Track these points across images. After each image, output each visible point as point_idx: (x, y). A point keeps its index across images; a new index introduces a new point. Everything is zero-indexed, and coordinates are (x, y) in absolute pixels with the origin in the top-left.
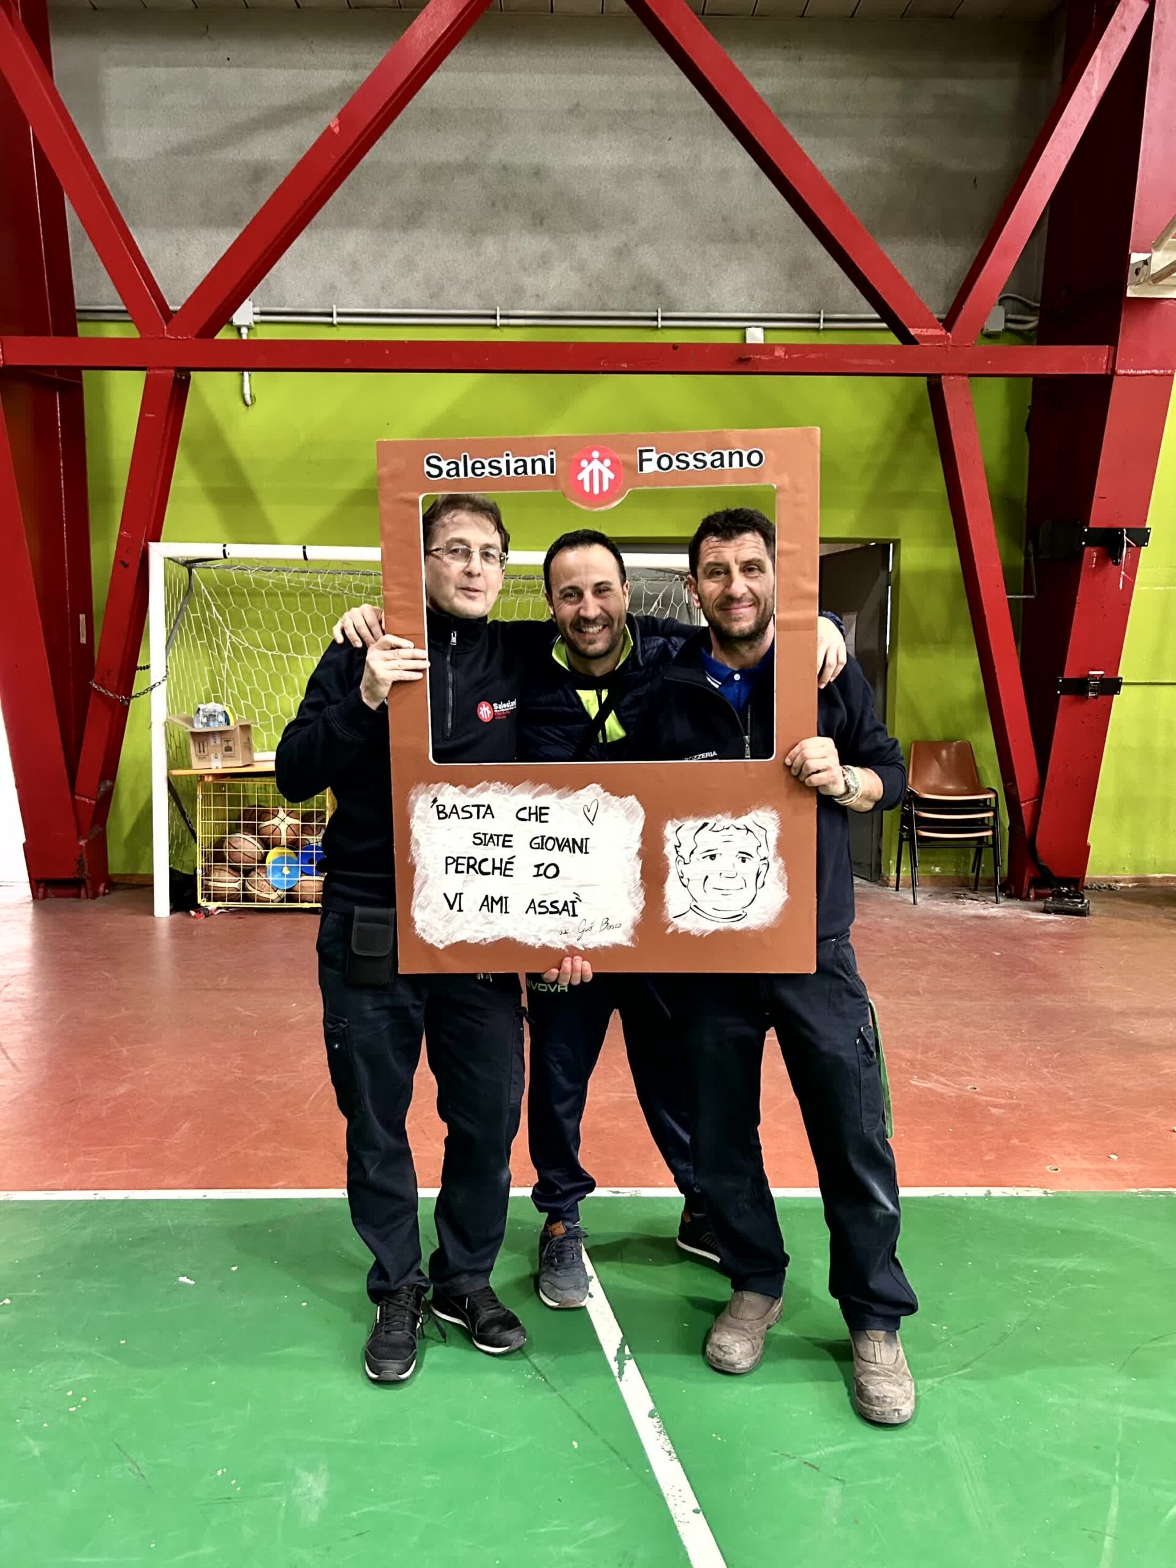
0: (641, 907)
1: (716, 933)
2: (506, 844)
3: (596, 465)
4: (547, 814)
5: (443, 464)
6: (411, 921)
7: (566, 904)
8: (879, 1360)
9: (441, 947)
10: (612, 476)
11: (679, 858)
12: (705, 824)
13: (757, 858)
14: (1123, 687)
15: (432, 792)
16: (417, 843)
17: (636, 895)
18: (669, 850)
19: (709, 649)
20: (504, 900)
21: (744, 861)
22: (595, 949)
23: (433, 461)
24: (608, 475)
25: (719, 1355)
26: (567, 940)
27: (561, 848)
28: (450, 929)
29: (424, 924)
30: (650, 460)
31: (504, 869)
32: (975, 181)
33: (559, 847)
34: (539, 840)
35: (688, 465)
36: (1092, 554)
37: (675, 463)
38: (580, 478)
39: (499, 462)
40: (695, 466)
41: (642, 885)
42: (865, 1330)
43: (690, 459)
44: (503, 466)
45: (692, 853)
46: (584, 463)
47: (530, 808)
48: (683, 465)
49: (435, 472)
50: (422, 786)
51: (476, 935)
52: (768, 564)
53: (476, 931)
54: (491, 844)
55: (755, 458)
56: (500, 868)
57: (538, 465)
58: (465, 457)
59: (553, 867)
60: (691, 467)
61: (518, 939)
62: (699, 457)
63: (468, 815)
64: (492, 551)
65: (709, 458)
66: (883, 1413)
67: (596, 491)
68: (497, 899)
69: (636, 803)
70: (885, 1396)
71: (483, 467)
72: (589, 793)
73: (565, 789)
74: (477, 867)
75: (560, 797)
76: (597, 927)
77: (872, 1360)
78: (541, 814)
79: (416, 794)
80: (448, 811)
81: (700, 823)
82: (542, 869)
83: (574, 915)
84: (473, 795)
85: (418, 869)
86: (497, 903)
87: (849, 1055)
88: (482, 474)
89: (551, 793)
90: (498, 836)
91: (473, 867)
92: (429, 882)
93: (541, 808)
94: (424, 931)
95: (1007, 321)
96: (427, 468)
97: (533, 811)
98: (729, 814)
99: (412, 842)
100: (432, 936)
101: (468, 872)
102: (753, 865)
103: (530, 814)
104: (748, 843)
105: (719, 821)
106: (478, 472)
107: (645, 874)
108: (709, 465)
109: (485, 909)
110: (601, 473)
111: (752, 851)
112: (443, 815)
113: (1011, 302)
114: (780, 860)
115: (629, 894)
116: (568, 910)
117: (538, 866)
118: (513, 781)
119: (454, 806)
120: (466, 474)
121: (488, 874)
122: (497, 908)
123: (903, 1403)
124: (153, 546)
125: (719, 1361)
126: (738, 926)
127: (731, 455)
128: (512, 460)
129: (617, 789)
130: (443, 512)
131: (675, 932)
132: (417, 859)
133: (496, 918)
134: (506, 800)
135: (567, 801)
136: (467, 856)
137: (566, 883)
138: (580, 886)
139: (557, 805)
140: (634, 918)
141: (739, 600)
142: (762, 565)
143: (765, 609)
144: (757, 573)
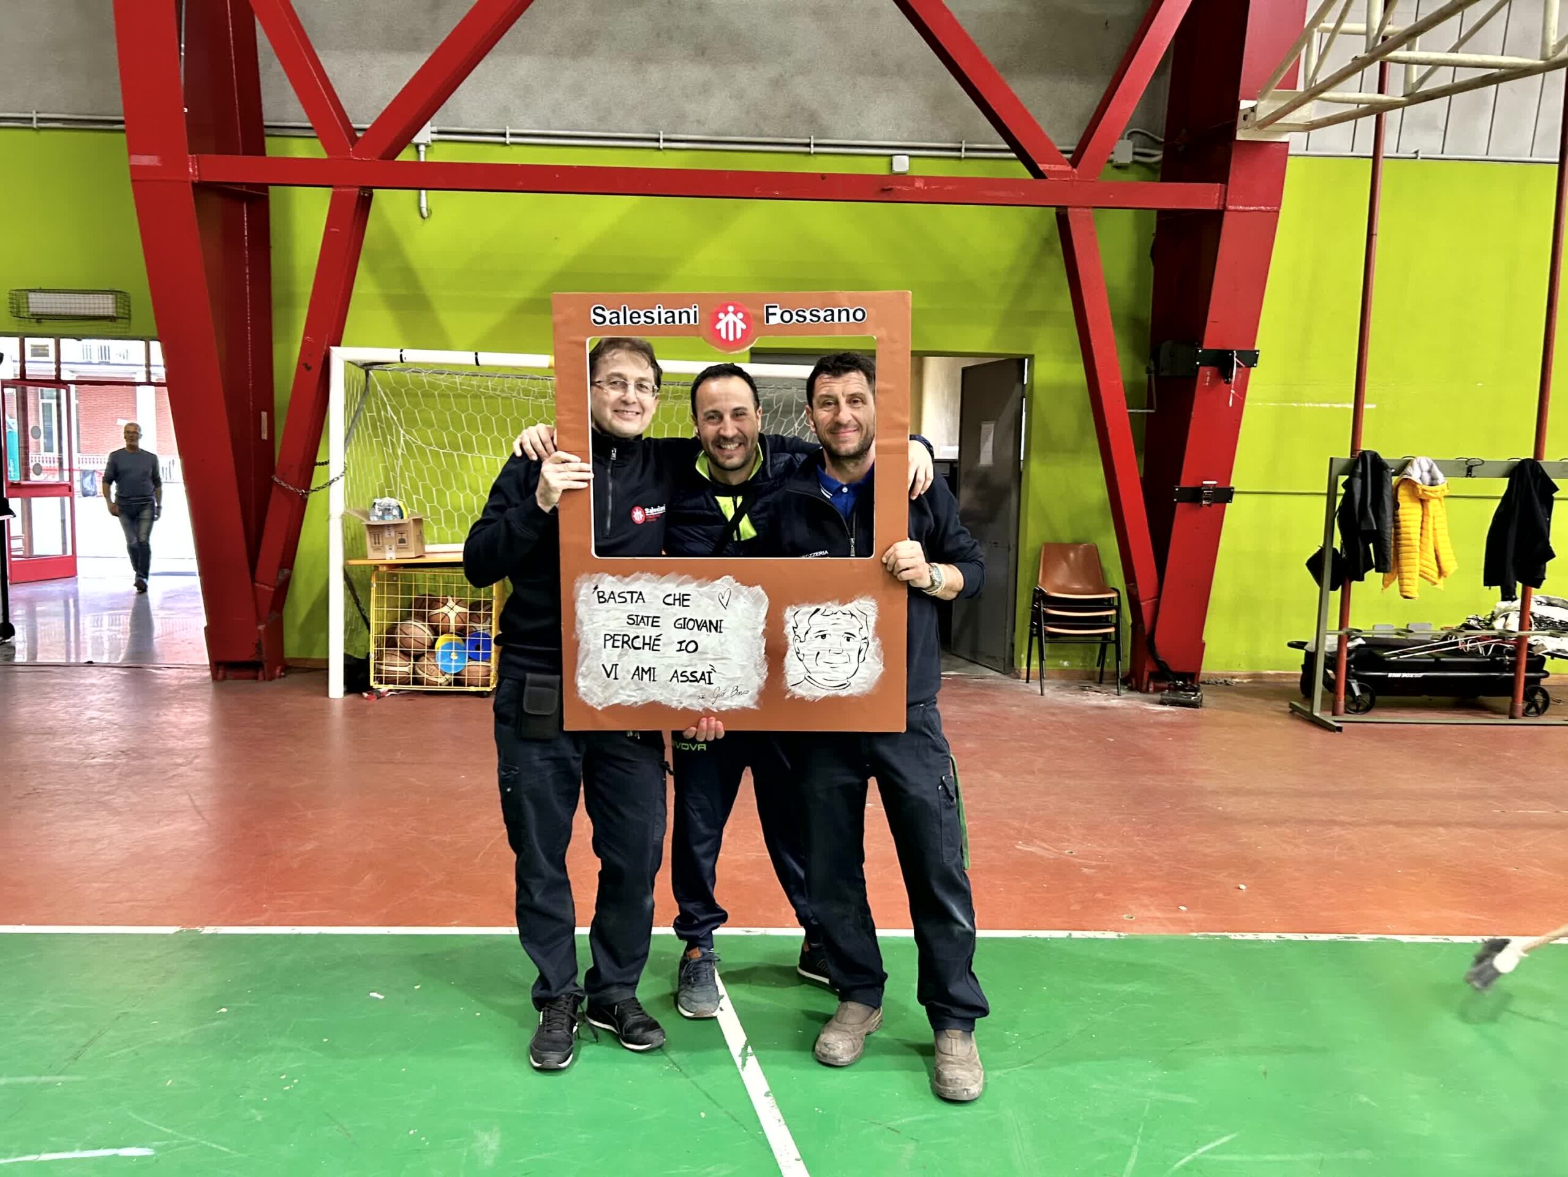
0: (765, 677)
1: (826, 699)
2: (655, 624)
3: (731, 317)
4: (689, 600)
5: (607, 314)
6: (575, 687)
7: (703, 674)
8: (954, 1053)
9: (600, 708)
10: (744, 327)
11: (796, 637)
12: (818, 610)
13: (859, 638)
14: (1235, 497)
15: (594, 581)
16: (581, 623)
17: (761, 668)
18: (788, 629)
19: (824, 467)
20: (652, 670)
21: (848, 639)
22: (727, 711)
23: (599, 311)
24: (741, 325)
25: (825, 1051)
26: (703, 703)
27: (699, 629)
28: (607, 694)
29: (585, 689)
30: (775, 314)
31: (652, 644)
32: (1106, 24)
33: (698, 626)
34: (682, 622)
35: (805, 318)
36: (1206, 374)
37: (795, 317)
38: (718, 327)
39: (652, 313)
40: (811, 320)
41: (766, 659)
42: (944, 1029)
43: (807, 314)
44: (656, 316)
45: (807, 633)
46: (721, 316)
47: (675, 595)
48: (801, 319)
49: (600, 319)
50: (585, 576)
51: (629, 699)
52: (870, 398)
53: (629, 696)
54: (642, 625)
55: (859, 315)
56: (649, 644)
57: (684, 316)
58: (625, 308)
59: (693, 644)
60: (808, 321)
61: (663, 703)
62: (814, 313)
63: (623, 600)
64: (645, 384)
65: (822, 314)
66: (955, 1092)
67: (731, 338)
68: (646, 670)
69: (762, 592)
70: (957, 1079)
71: (639, 317)
72: (723, 584)
73: (704, 580)
74: (630, 643)
75: (700, 586)
77: (949, 1053)
78: (684, 600)
79: (581, 582)
80: (607, 597)
81: (813, 609)
82: (684, 645)
83: (710, 683)
84: (627, 584)
85: (581, 643)
86: (646, 673)
87: (934, 799)
88: (639, 322)
89: (692, 583)
90: (648, 617)
91: (627, 642)
92: (590, 656)
93: (684, 595)
94: (586, 695)
95: (1135, 154)
96: (593, 317)
97: (677, 597)
98: (837, 602)
99: (577, 621)
100: (592, 699)
101: (623, 647)
102: (855, 644)
103: (675, 600)
104: (853, 626)
105: (829, 607)
106: (635, 320)
107: (769, 650)
108: (822, 320)
109: (636, 677)
110: (735, 324)
111: (855, 632)
112: (602, 599)
113: (1139, 136)
114: (878, 639)
115: (755, 666)
116: (704, 679)
117: (681, 643)
118: (662, 573)
119: (612, 593)
120: (625, 322)
121: (639, 648)
122: (646, 677)
123: (972, 1085)
124: (335, 351)
125: (825, 1056)
126: (844, 693)
127: (840, 312)
128: (663, 312)
129: (747, 581)
130: (606, 350)
131: (793, 697)
132: (580, 636)
133: (646, 684)
134: (655, 588)
135: (705, 589)
136: (622, 633)
137: (705, 656)
138: (715, 659)
139: (696, 593)
140: (759, 686)
141: (846, 426)
142: (865, 399)
143: (867, 434)
144: (860, 404)
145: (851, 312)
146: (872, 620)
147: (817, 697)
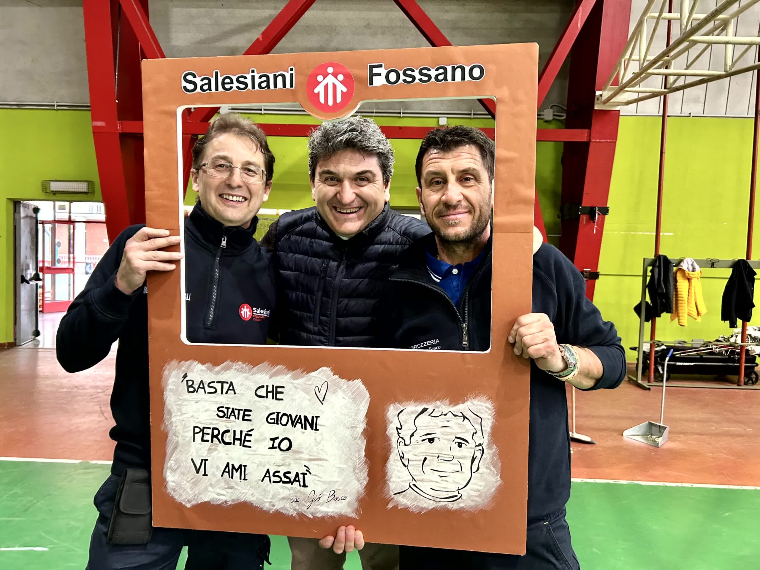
0: (365, 483)
1: (433, 510)
2: (246, 418)
3: (330, 79)
4: (282, 393)
6: (163, 482)
7: (297, 475)
9: (189, 506)
10: (345, 90)
11: (400, 440)
12: (425, 410)
13: (472, 444)
15: (183, 369)
16: (170, 413)
17: (361, 472)
18: (391, 431)
20: (243, 468)
21: (460, 445)
22: (323, 518)
24: (341, 88)
26: (297, 507)
27: (294, 425)
28: (196, 491)
29: (174, 484)
30: (379, 75)
31: (243, 440)
33: (292, 423)
34: (274, 416)
38: (316, 91)
40: (421, 80)
41: (366, 462)
43: (416, 74)
45: (412, 435)
46: (320, 78)
47: (267, 386)
48: (409, 79)
50: (174, 363)
51: (219, 497)
53: (218, 494)
54: (232, 418)
55: (476, 72)
56: (240, 439)
59: (286, 441)
60: (417, 81)
61: (254, 505)
62: (424, 71)
63: (213, 390)
65: (433, 73)
67: (330, 103)
68: (237, 467)
69: (363, 387)
72: (320, 376)
73: (299, 371)
74: (220, 437)
75: (295, 378)
76: (324, 498)
78: (277, 392)
79: (169, 370)
80: (196, 386)
81: (420, 408)
82: (277, 443)
83: (305, 486)
84: (218, 373)
85: (170, 435)
86: (237, 471)
89: (285, 374)
90: (239, 410)
91: (216, 436)
92: (179, 448)
93: (277, 387)
94: (174, 490)
97: (270, 389)
98: (447, 401)
99: (166, 411)
100: (181, 495)
101: (212, 441)
102: (467, 451)
103: (267, 392)
104: (465, 430)
105: (438, 407)
107: (370, 453)
108: (433, 79)
109: (226, 474)
110: (335, 86)
111: (469, 438)
112: (192, 388)
114: (494, 446)
115: (354, 470)
116: (299, 481)
117: (273, 440)
118: (255, 361)
119: (202, 382)
121: (229, 444)
122: (237, 475)
126: (453, 505)
127: (454, 70)
129: (346, 373)
131: (395, 507)
132: (169, 426)
133: (236, 483)
134: (247, 378)
135: (300, 381)
136: (212, 427)
137: (298, 456)
138: (310, 460)
139: (291, 385)
140: (358, 492)
141: (455, 207)
142: (479, 176)
143: (480, 215)
144: (472, 182)
145: (467, 69)
146: (488, 425)
147: (423, 509)
